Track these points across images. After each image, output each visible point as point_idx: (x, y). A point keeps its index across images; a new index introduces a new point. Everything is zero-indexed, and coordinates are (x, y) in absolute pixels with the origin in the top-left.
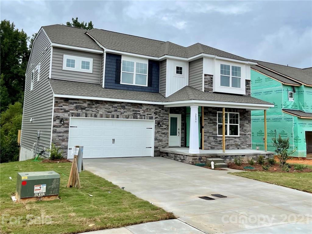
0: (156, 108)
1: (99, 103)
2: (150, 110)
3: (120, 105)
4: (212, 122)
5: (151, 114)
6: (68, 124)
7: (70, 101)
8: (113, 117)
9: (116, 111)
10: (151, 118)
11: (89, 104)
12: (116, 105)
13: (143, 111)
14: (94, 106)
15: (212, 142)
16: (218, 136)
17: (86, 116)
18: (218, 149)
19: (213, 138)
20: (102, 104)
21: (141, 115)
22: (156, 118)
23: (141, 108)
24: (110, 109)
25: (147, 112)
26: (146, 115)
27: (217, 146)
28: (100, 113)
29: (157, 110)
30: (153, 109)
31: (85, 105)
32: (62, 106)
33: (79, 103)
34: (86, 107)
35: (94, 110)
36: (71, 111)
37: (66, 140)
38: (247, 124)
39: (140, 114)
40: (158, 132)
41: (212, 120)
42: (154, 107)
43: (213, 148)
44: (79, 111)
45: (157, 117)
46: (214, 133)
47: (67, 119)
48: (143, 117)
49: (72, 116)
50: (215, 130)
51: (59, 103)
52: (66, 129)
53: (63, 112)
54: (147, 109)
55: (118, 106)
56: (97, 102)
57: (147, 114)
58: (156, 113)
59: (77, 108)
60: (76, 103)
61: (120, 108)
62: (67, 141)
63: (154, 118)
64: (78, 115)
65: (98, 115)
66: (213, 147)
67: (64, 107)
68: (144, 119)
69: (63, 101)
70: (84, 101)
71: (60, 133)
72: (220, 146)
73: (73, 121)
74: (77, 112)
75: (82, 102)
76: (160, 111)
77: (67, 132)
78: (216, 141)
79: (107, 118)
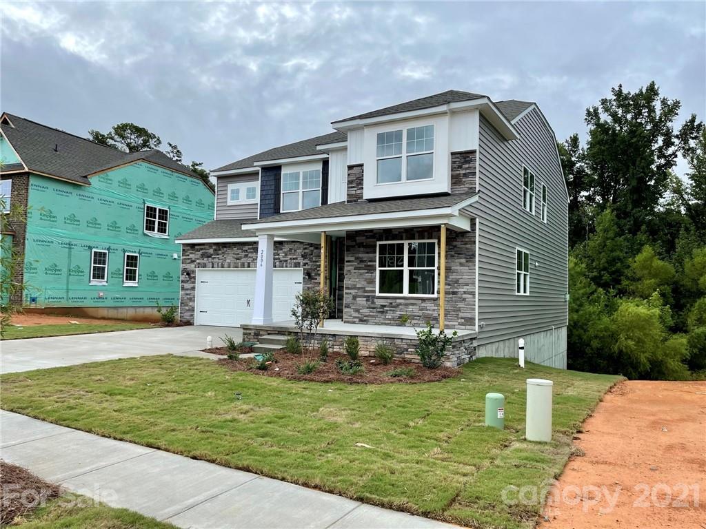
0: (305, 247)
1: (225, 247)
2: (295, 251)
3: (251, 247)
4: (363, 266)
5: (296, 259)
6: (194, 278)
7: (196, 247)
8: (243, 266)
9: (246, 256)
10: (297, 265)
11: (215, 250)
12: (246, 248)
13: (283, 254)
14: (220, 252)
15: (363, 307)
16: (378, 294)
17: (213, 267)
18: (376, 324)
19: (365, 299)
20: (229, 247)
21: (281, 261)
22: (305, 264)
23: (281, 249)
24: (238, 254)
25: (290, 254)
26: (289, 261)
27: (373, 316)
28: (227, 261)
29: (306, 251)
30: (299, 249)
31: (211, 251)
32: (188, 255)
33: (205, 249)
34: (212, 255)
35: (220, 256)
36: (198, 261)
37: (192, 299)
38: (461, 264)
39: (279, 259)
40: (309, 288)
41: (365, 261)
42: (302, 246)
43: (365, 321)
44: (205, 260)
45: (307, 263)
46: (367, 289)
47: (194, 272)
48: (284, 265)
49: (199, 267)
50: (372, 282)
51: (186, 252)
52: (192, 285)
53: (189, 263)
54: (291, 249)
55: (249, 249)
56: (225, 245)
57: (291, 259)
58: (304, 256)
59: (203, 256)
60: (202, 249)
61: (251, 252)
62: (194, 301)
63: (301, 264)
64: (205, 266)
65: (226, 265)
66: (365, 318)
67: (191, 256)
68: (286, 267)
69: (189, 248)
70: (210, 245)
71: (187, 289)
72: (383, 317)
73: (200, 275)
74: (203, 261)
75: (207, 247)
76: (312, 251)
77: (193, 288)
78: (373, 306)
79: (236, 267)
